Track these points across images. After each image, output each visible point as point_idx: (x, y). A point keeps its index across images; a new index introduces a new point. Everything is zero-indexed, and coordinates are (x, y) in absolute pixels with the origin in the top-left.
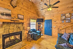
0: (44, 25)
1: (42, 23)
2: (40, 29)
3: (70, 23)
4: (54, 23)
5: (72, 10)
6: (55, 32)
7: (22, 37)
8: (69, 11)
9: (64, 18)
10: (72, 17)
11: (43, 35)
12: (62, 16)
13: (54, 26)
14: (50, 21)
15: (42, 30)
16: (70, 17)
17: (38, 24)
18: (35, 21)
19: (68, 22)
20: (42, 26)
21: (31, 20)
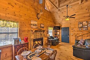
0: (61, 32)
1: (59, 31)
2: (57, 36)
3: (87, 31)
4: (71, 30)
5: (88, 19)
6: (72, 39)
7: (43, 42)
8: (85, 19)
9: (81, 26)
10: (89, 25)
11: (60, 42)
12: (79, 24)
13: (72, 33)
14: (67, 29)
15: (59, 37)
16: (87, 25)
17: (55, 31)
18: (52, 28)
19: (85, 29)
20: (58, 33)
21: (49, 28)
